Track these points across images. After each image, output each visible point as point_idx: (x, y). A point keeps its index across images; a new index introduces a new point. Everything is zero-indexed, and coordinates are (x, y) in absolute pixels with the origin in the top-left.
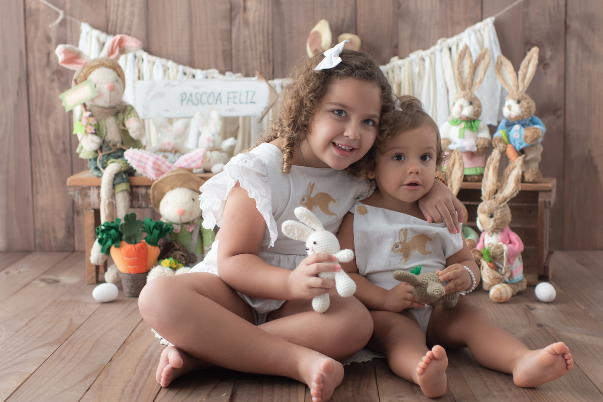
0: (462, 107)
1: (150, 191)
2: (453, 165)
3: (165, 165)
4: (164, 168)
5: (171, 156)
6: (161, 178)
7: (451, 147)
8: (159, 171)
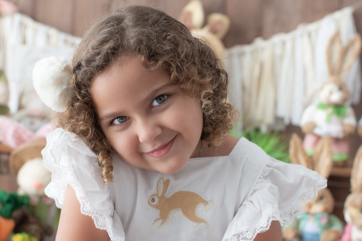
0: (331, 93)
1: (11, 159)
2: (321, 151)
3: (26, 134)
4: (25, 137)
5: (37, 122)
6: (22, 147)
7: (318, 131)
8: (19, 140)
